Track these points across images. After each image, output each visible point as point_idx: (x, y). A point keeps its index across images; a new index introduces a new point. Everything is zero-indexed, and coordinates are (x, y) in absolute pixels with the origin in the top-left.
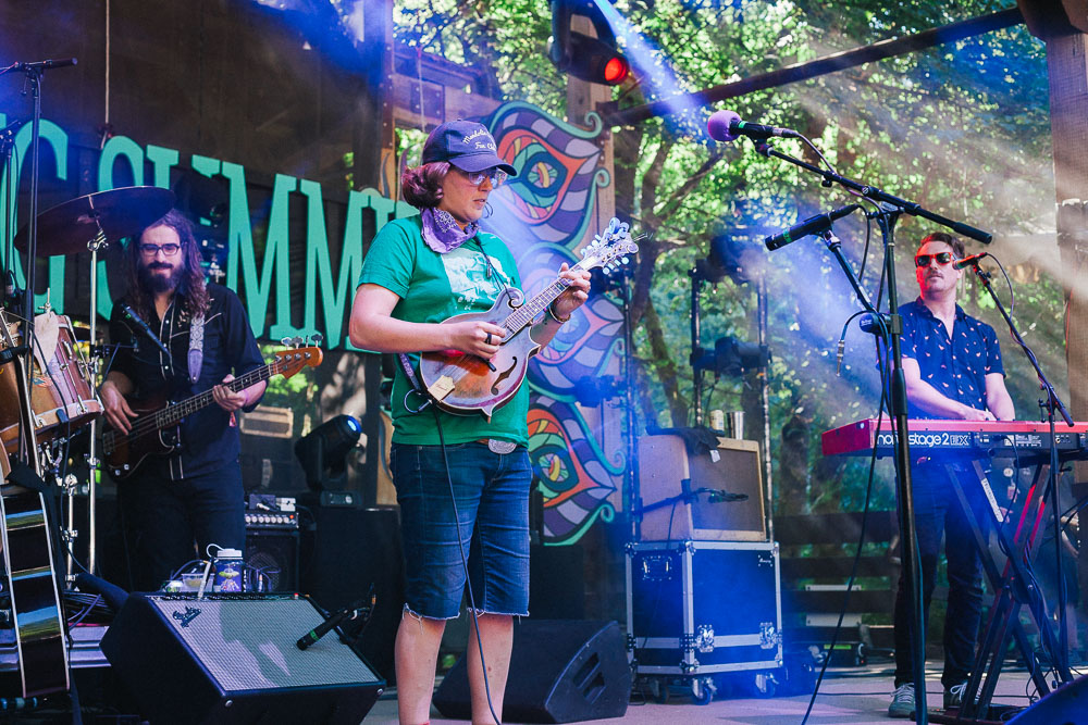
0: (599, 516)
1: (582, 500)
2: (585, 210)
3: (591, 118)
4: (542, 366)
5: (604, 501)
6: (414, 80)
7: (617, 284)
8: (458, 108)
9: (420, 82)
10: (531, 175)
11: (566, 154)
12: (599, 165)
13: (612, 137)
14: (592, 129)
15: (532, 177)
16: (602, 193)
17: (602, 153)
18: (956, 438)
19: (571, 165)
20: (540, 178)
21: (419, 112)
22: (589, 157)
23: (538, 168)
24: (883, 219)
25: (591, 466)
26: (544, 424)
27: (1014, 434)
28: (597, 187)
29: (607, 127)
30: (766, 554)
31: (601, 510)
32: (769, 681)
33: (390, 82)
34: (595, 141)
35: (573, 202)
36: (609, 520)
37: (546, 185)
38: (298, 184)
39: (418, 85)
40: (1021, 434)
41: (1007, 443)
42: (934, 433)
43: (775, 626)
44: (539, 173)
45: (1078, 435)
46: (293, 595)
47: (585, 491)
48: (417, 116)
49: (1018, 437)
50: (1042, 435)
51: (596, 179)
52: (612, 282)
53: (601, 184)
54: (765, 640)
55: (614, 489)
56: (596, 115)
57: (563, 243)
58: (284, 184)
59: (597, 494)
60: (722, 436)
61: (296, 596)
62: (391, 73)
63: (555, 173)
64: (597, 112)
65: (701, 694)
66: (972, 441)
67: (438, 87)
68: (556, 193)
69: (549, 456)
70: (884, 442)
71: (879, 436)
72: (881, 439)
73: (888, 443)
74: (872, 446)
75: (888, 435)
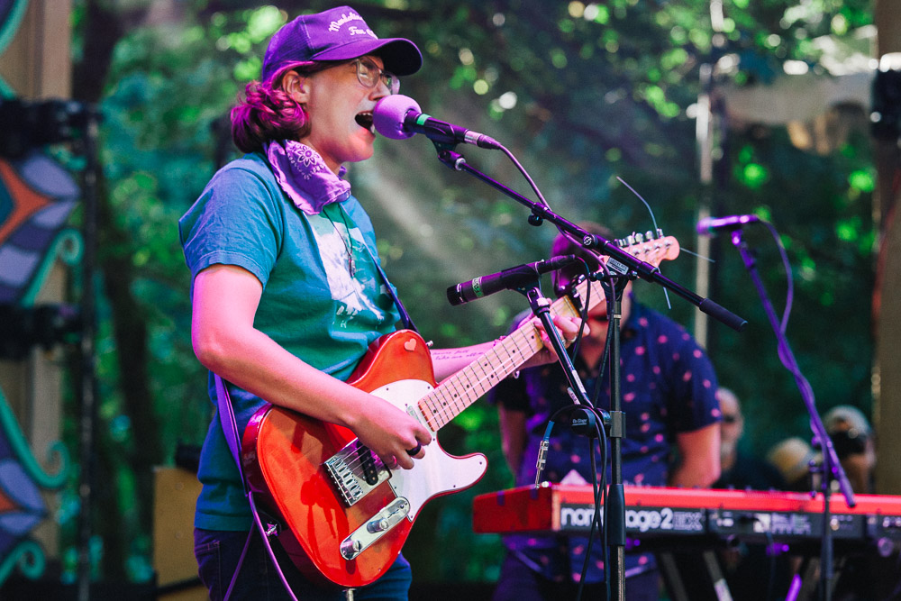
0: (17, 569)
5: (25, 538)
7: (76, 133)
18: (682, 517)
24: (609, 282)
27: (769, 512)
31: (19, 556)
36: (35, 574)
40: (780, 512)
41: (758, 528)
42: (649, 509)
45: (865, 518)
49: (776, 518)
50: (811, 517)
59: (13, 524)
66: (706, 522)
70: (575, 521)
71: (566, 512)
72: (569, 517)
73: (580, 523)
74: (556, 526)
75: (580, 511)
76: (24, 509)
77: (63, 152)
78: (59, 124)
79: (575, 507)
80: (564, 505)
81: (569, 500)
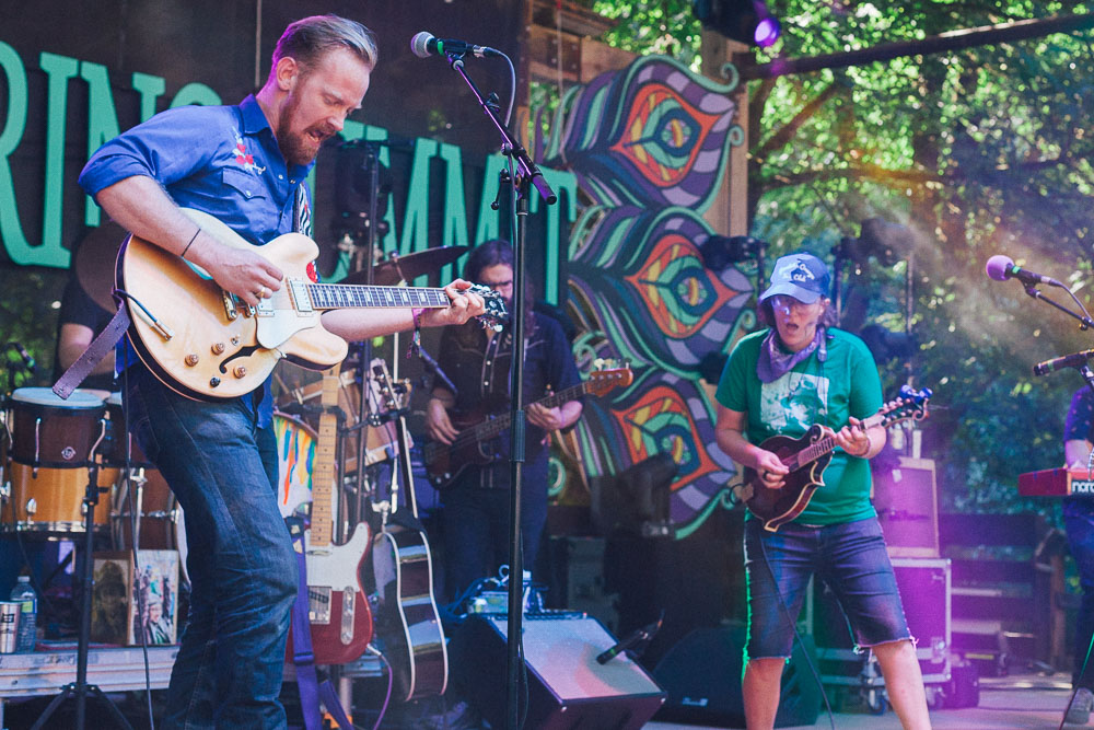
0: (719, 503)
1: (704, 484)
2: (717, 171)
3: (728, 71)
4: (669, 342)
5: (724, 486)
6: (551, 32)
7: (753, 255)
8: (593, 62)
9: (559, 34)
10: (665, 133)
11: (701, 111)
12: (734, 123)
13: (748, 91)
14: (728, 82)
15: (666, 136)
16: (736, 152)
17: (736, 108)
19: (705, 122)
20: (674, 137)
21: (555, 66)
22: (724, 113)
23: (672, 127)
25: (713, 448)
26: (668, 402)
28: (731, 146)
29: (743, 79)
30: (939, 571)
31: (721, 496)
32: (938, 694)
33: (527, 35)
34: (731, 96)
35: (706, 162)
36: (730, 506)
37: (679, 143)
38: (439, 149)
39: (556, 37)
43: (944, 640)
44: (673, 131)
46: (582, 613)
47: (707, 474)
48: (554, 71)
51: (730, 138)
52: (747, 254)
53: (735, 143)
54: (936, 654)
55: (736, 473)
56: (732, 67)
57: (694, 207)
58: (425, 149)
59: (718, 478)
60: (901, 455)
61: (585, 615)
62: (529, 24)
63: (688, 131)
64: (733, 63)
65: (878, 705)
67: (574, 39)
68: (689, 153)
69: (672, 437)
70: (1080, 489)
71: (1075, 484)
72: (1076, 487)
73: (1083, 491)
74: (1069, 493)
75: (1083, 484)
76: (725, 470)
77: (744, 266)
78: (743, 250)
79: (1080, 482)
80: (1073, 480)
81: (1077, 477)
